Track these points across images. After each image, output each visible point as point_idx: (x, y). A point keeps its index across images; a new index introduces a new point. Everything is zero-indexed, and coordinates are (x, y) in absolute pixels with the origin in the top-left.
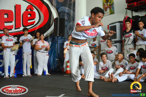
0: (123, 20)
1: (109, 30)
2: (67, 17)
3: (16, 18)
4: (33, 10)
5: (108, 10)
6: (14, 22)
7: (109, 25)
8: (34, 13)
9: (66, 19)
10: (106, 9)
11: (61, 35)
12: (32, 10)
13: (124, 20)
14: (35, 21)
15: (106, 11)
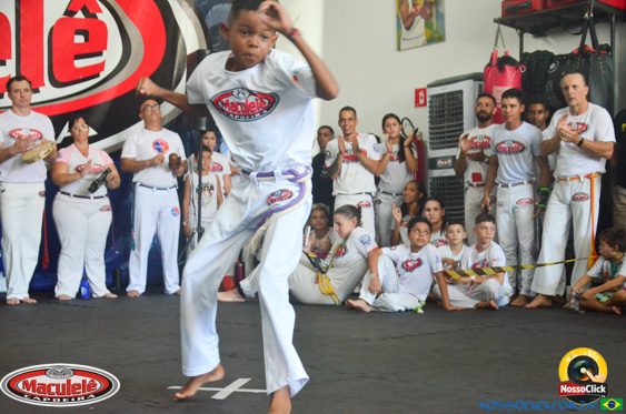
4: (97, 15)
5: (420, 24)
10: (409, 21)
14: (103, 63)
15: (408, 29)
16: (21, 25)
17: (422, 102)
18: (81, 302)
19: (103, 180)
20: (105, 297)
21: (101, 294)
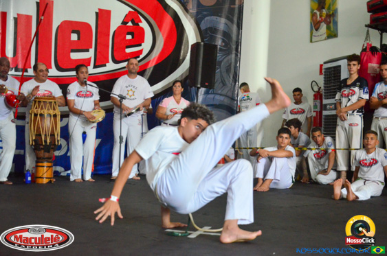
1: (322, 76)
2: (223, 41)
3: (98, 40)
4: (140, 24)
5: (323, 27)
6: (92, 51)
7: (322, 63)
8: (142, 31)
9: (219, 47)
10: (318, 26)
11: (207, 84)
12: (136, 24)
13: (361, 53)
14: (142, 50)
15: (317, 30)
16: (99, 30)
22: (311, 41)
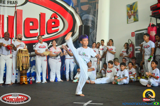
0: (147, 28)
2: (92, 24)
3: (41, 26)
4: (57, 18)
5: (132, 17)
6: (38, 30)
8: (58, 21)
9: (90, 27)
12: (56, 18)
14: (59, 29)
15: (130, 18)
16: (41, 21)
17: (133, 35)
18: (55, 83)
19: (59, 55)
20: (61, 81)
21: (60, 81)
22: (128, 23)
